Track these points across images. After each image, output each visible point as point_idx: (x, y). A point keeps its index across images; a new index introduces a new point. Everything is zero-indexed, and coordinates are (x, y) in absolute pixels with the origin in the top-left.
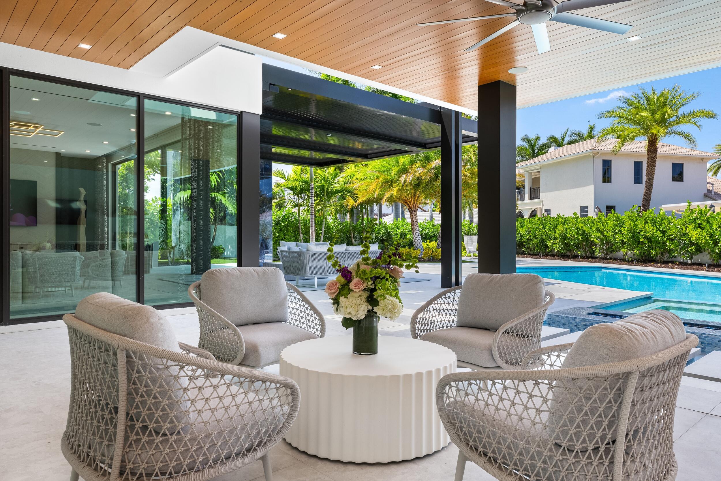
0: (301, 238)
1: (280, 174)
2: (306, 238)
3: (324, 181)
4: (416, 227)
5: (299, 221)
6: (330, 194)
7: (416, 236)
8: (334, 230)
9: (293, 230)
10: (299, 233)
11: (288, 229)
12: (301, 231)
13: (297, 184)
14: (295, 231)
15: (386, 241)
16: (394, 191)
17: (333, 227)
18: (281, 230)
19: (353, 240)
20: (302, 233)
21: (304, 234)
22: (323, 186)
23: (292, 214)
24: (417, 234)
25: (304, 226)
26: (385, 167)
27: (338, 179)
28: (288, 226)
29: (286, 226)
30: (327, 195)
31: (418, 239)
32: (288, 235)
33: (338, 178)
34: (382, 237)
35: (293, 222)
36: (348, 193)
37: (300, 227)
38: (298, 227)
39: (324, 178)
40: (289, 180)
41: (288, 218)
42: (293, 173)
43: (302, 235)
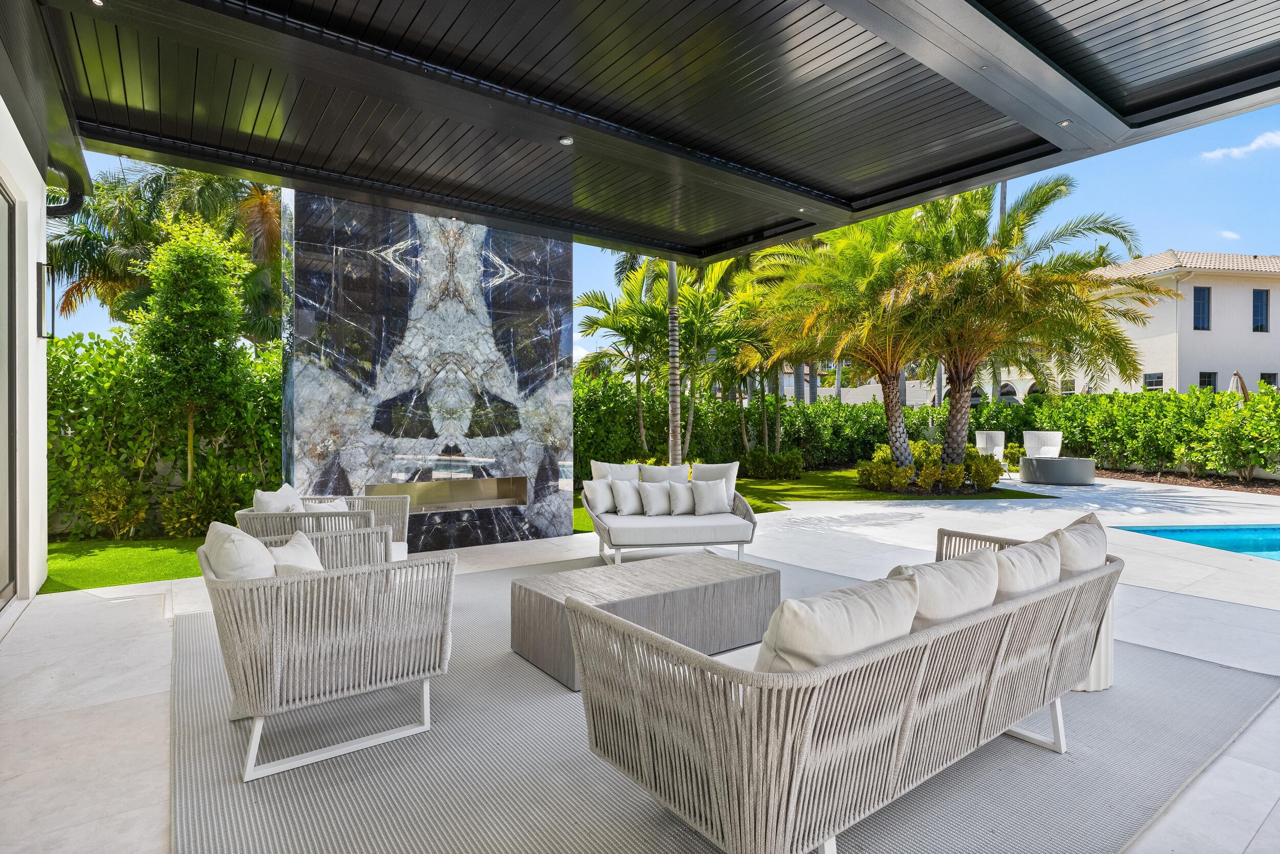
0: (643, 438)
1: (598, 300)
2: (652, 437)
3: (695, 312)
4: (897, 415)
5: (639, 401)
6: (705, 342)
7: (898, 435)
8: (710, 419)
9: (625, 420)
10: (638, 427)
11: (614, 418)
12: (641, 422)
13: (633, 321)
14: (628, 423)
15: (806, 440)
16: (864, 330)
17: (706, 414)
18: (599, 421)
19: (746, 439)
20: (645, 427)
21: (648, 429)
22: (692, 323)
23: (622, 386)
24: (901, 429)
25: (648, 412)
26: (834, 277)
27: (723, 311)
28: (616, 413)
29: (611, 413)
30: (698, 344)
31: (902, 440)
32: (616, 432)
33: (722, 309)
34: (799, 431)
35: (625, 403)
36: (749, 337)
37: (641, 415)
38: (636, 415)
39: (694, 306)
40: (616, 311)
41: (615, 395)
42: (625, 297)
43: (643, 431)
